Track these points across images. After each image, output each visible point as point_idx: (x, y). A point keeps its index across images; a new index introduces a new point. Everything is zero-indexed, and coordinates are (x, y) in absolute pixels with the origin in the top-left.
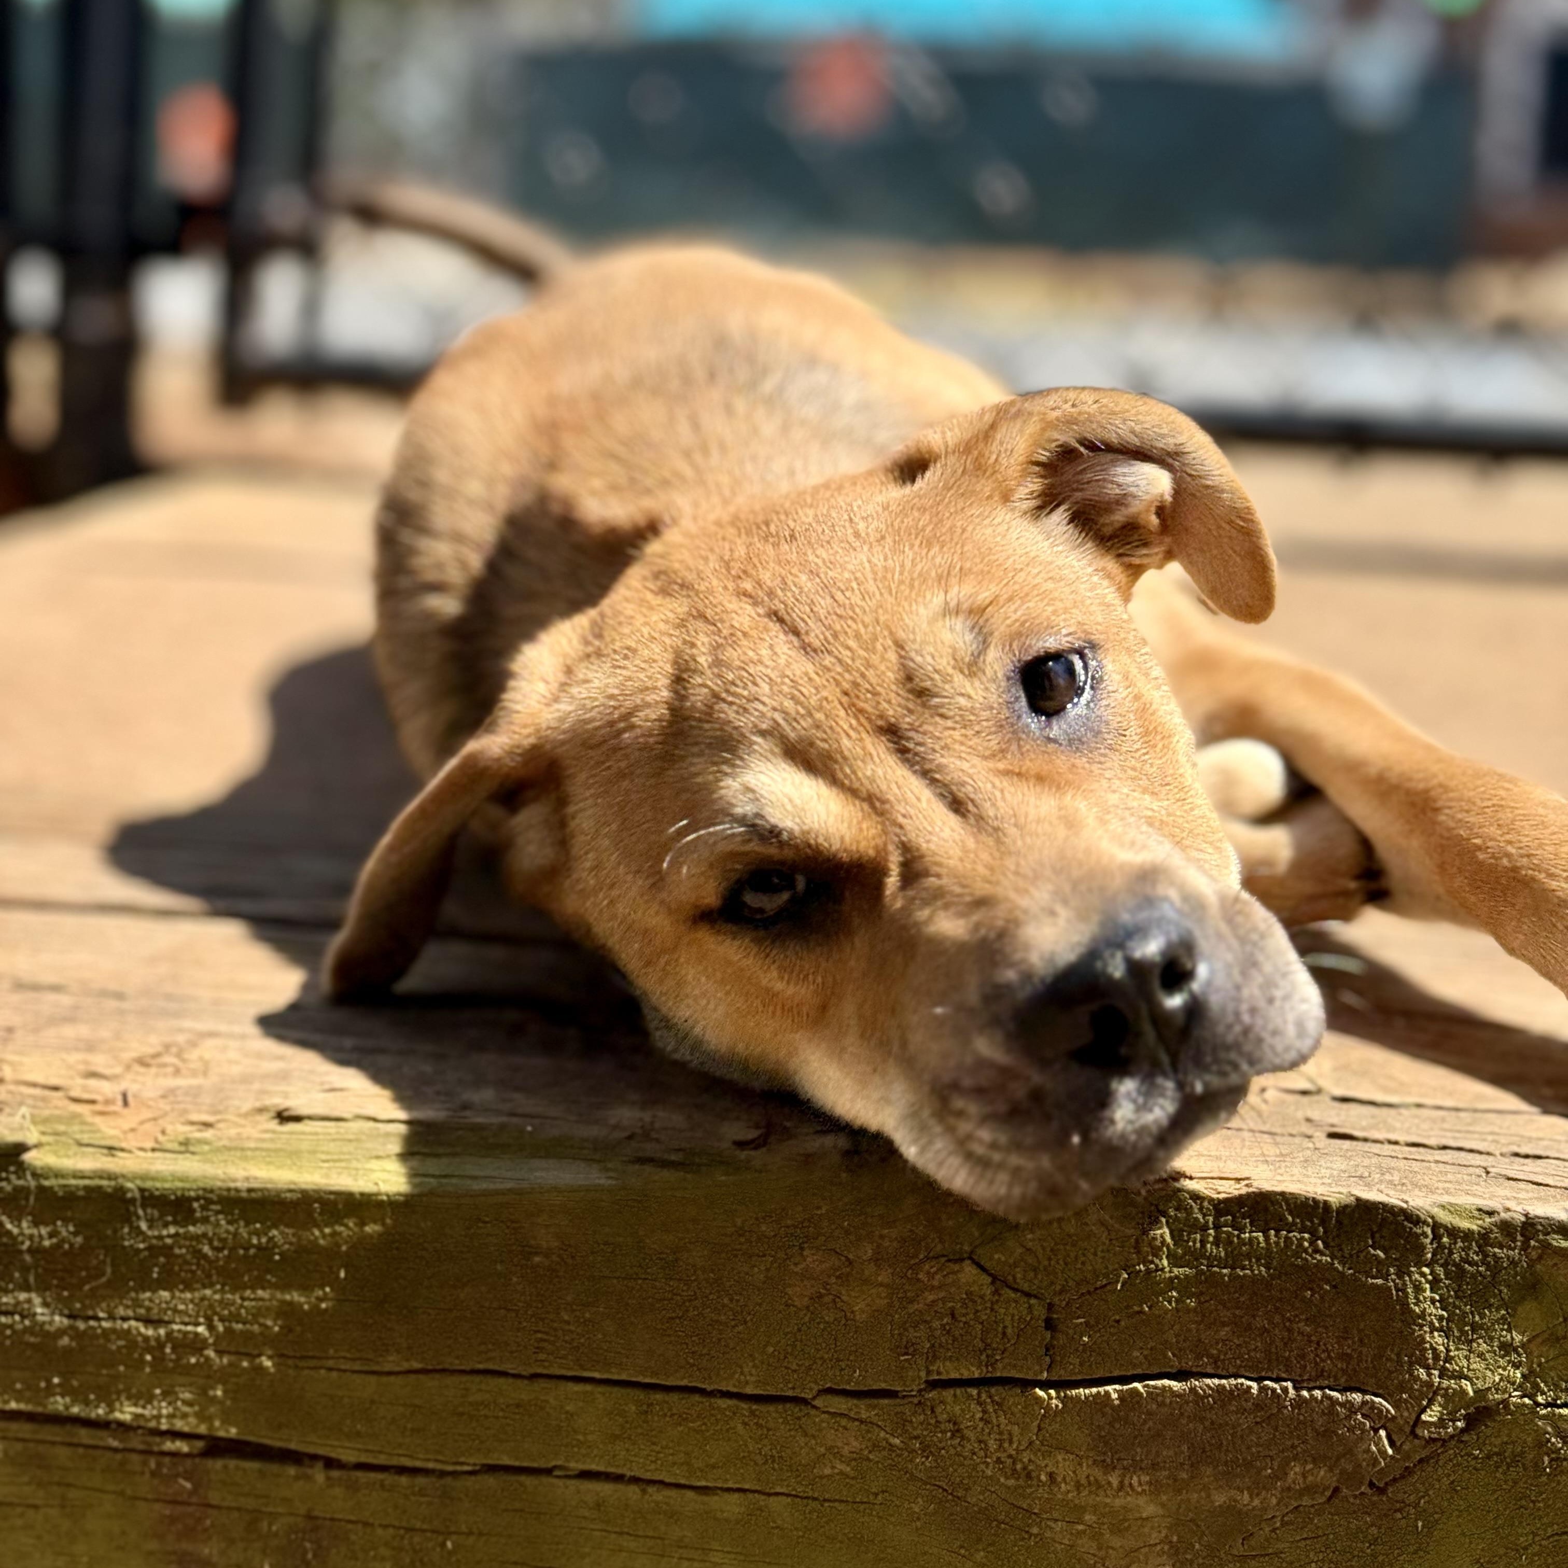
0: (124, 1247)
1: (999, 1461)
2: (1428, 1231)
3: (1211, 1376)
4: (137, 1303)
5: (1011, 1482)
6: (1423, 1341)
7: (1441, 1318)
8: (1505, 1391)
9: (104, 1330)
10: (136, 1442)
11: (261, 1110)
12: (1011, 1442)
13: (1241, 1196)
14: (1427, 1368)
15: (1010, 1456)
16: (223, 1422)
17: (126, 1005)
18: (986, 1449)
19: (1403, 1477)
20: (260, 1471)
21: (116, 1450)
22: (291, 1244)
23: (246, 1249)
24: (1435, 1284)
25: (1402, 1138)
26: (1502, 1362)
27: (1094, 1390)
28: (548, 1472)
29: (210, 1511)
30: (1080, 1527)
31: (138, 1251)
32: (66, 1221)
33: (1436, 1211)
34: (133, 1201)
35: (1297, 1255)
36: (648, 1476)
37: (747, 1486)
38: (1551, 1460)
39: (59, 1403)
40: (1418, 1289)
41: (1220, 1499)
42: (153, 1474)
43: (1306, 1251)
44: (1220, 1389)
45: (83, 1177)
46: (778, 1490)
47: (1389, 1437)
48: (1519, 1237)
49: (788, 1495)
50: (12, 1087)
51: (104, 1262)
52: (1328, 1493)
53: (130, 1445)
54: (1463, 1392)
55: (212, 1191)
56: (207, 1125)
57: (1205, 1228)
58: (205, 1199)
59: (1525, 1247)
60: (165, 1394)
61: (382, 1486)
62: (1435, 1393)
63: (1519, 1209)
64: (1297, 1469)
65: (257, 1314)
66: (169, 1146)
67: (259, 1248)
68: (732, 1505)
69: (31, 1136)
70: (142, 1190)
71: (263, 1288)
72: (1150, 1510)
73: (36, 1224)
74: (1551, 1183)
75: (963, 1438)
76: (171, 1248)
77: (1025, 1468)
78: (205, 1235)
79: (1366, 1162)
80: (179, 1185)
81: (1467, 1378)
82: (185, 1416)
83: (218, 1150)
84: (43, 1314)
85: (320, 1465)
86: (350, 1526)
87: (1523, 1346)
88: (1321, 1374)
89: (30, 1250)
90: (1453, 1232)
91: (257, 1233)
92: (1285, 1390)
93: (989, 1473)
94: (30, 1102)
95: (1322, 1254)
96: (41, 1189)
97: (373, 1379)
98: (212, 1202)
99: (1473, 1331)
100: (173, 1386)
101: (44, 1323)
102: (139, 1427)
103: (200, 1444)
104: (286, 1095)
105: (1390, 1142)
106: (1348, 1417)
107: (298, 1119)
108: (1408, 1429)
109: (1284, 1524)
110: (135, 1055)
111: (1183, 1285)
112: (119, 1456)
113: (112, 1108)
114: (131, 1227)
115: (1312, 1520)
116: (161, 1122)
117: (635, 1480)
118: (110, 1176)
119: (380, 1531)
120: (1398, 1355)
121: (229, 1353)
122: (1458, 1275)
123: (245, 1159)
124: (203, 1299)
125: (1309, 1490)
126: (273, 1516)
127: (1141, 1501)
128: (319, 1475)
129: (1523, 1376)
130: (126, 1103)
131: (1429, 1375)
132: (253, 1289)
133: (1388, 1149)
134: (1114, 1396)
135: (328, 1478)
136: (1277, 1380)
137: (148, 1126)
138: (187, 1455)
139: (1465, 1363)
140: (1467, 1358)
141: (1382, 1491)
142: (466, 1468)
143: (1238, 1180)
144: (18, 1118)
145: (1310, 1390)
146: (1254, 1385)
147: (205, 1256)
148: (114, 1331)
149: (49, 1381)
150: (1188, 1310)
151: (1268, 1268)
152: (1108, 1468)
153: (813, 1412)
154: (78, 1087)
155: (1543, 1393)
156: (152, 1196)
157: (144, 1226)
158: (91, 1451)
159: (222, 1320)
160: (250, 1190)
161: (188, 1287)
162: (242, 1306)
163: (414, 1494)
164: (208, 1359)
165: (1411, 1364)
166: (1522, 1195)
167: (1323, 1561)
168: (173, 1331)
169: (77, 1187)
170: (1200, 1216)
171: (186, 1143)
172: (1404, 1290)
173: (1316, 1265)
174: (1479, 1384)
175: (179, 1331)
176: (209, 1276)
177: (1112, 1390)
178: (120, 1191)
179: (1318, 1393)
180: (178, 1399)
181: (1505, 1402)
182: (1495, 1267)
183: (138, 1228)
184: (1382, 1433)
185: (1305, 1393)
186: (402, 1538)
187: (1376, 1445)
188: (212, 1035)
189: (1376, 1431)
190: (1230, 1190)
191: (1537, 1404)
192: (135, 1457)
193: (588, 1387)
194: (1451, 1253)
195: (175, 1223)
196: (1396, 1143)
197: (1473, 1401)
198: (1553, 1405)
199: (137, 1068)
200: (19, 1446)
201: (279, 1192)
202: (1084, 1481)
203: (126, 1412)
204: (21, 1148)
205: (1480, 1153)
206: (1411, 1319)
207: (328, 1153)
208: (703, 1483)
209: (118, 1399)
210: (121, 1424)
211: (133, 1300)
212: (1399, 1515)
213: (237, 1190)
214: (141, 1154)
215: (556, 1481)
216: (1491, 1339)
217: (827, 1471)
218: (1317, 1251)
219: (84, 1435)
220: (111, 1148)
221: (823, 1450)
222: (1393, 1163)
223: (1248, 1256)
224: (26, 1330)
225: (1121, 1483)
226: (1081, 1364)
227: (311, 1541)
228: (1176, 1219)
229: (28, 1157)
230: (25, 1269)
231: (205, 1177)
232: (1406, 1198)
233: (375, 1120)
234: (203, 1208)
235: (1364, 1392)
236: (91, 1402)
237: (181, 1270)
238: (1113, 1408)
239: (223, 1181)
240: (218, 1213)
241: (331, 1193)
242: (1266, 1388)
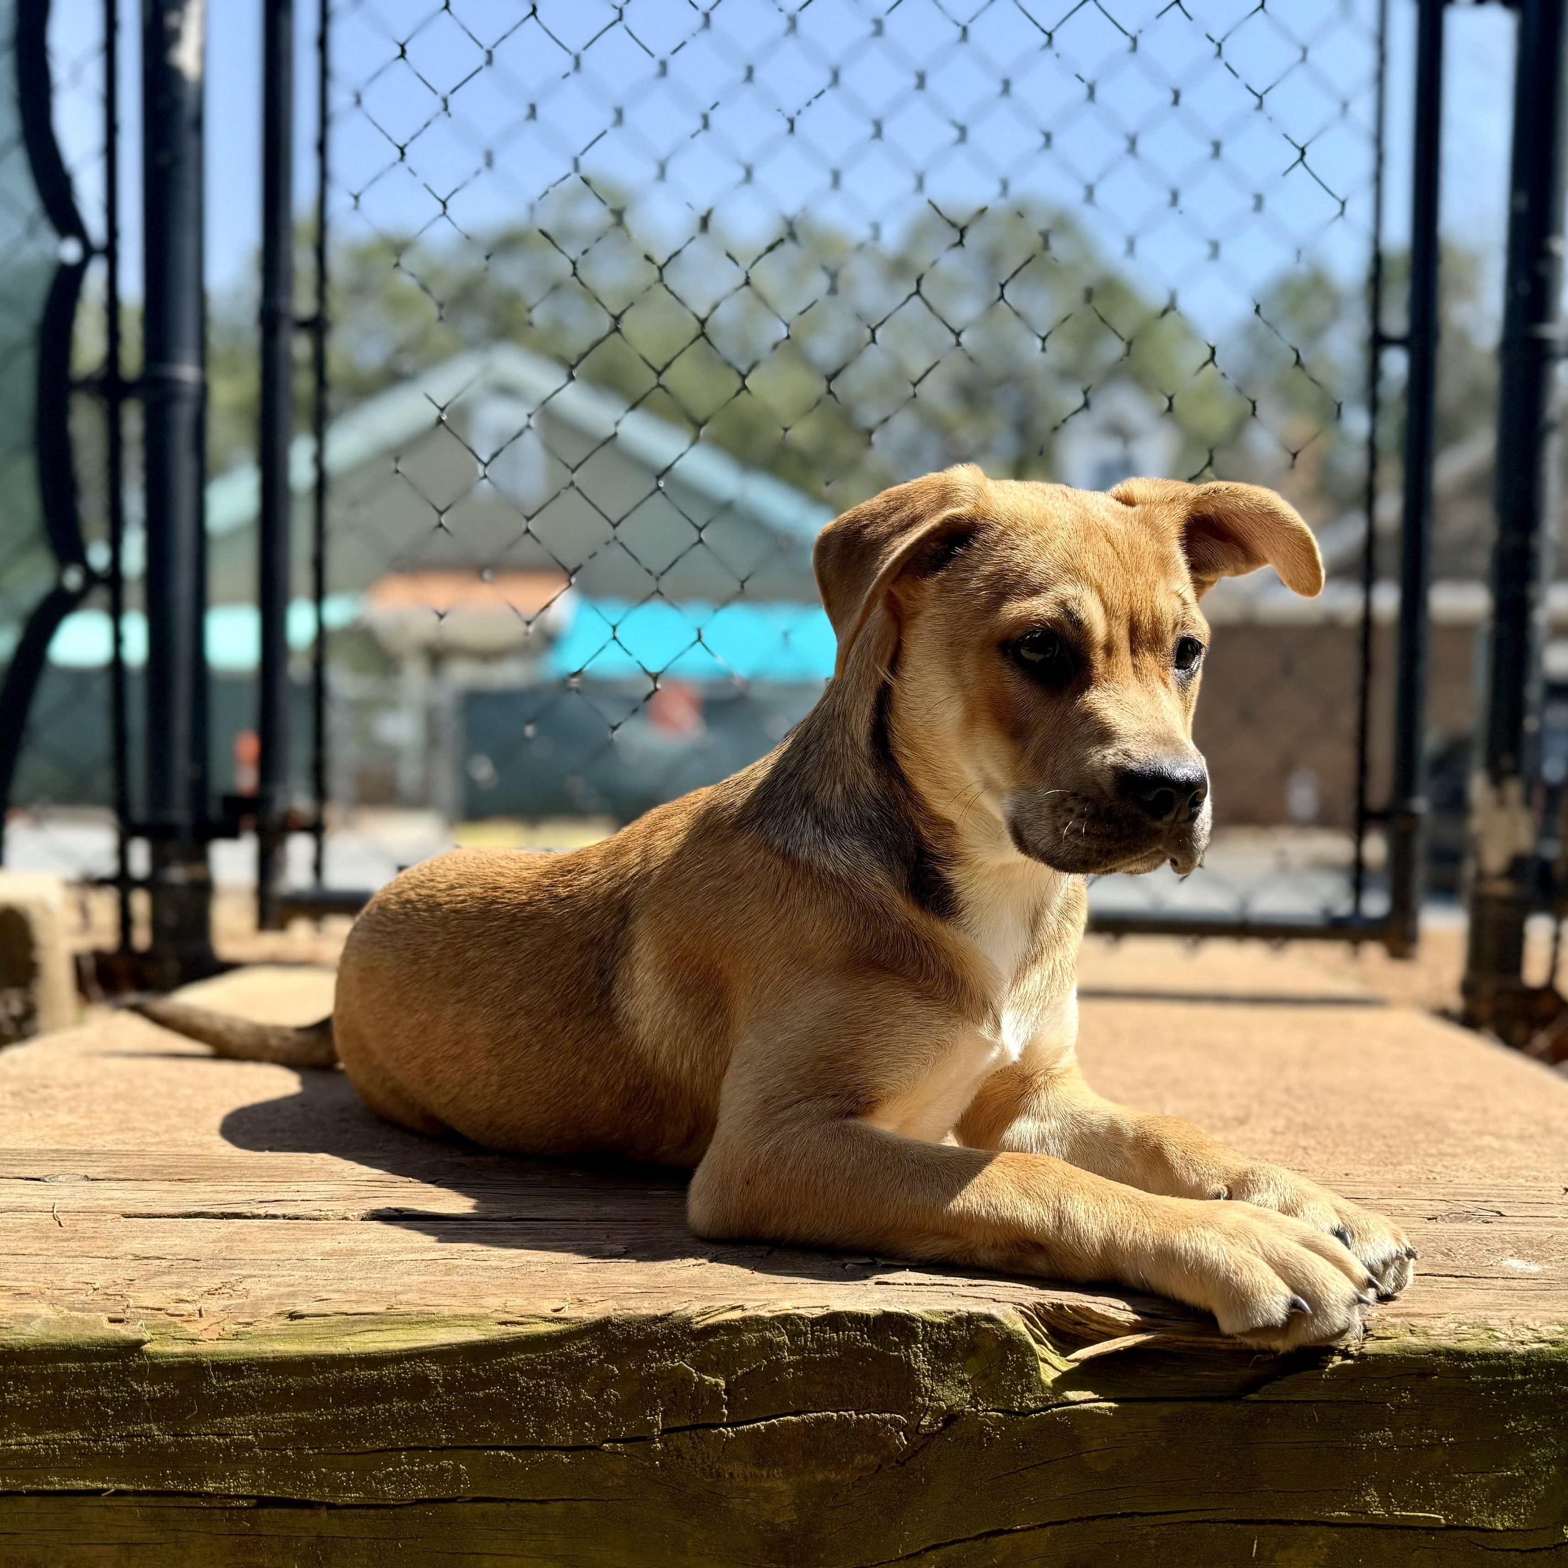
0: (203, 1394)
1: (703, 1469)
2: (920, 1324)
3: (812, 1412)
4: (213, 1425)
5: (709, 1480)
6: (920, 1383)
7: (928, 1370)
8: (962, 1405)
9: (194, 1442)
10: (217, 1503)
11: (280, 1314)
12: (708, 1458)
13: (824, 1315)
14: (922, 1397)
15: (708, 1466)
16: (266, 1488)
17: (199, 1264)
18: (696, 1463)
19: (913, 1456)
20: (289, 1514)
21: (205, 1508)
22: (300, 1385)
23: (274, 1391)
24: (924, 1353)
25: (912, 1282)
26: (960, 1391)
27: (751, 1426)
28: (453, 1500)
29: (262, 1538)
30: (748, 1500)
31: (212, 1396)
32: (168, 1382)
33: (923, 1314)
34: (208, 1367)
35: (854, 1343)
36: (510, 1497)
37: (565, 1497)
38: (987, 1440)
39: (170, 1485)
40: (916, 1356)
41: (820, 1477)
42: (227, 1520)
43: (858, 1341)
44: (817, 1418)
45: (177, 1357)
46: (584, 1497)
47: (905, 1435)
48: (965, 1324)
49: (589, 1500)
50: (133, 1310)
51: (192, 1403)
52: (876, 1468)
53: (213, 1505)
54: (941, 1407)
55: (252, 1360)
56: (249, 1324)
57: (806, 1333)
58: (249, 1364)
59: (968, 1329)
60: (231, 1475)
61: (360, 1516)
62: (927, 1410)
63: (965, 1310)
64: (859, 1457)
65: (283, 1426)
66: (227, 1337)
67: (281, 1389)
68: (557, 1509)
69: (147, 1336)
70: (212, 1361)
71: (286, 1412)
72: (784, 1487)
73: (151, 1385)
74: (983, 1296)
75: (682, 1458)
76: (231, 1393)
77: (717, 1472)
78: (250, 1384)
79: (892, 1294)
80: (231, 1357)
81: (942, 1400)
82: (243, 1486)
83: (255, 1337)
84: (158, 1435)
85: (324, 1508)
86: (343, 1540)
87: (970, 1381)
88: (869, 1406)
89: (148, 1400)
90: (932, 1324)
91: (280, 1381)
92: (851, 1416)
93: (698, 1476)
94: (144, 1317)
95: (867, 1342)
96: (154, 1365)
97: (351, 1457)
98: (254, 1366)
99: (945, 1375)
100: (236, 1470)
101: (159, 1440)
102: (218, 1494)
103: (254, 1501)
104: (294, 1304)
105: (906, 1284)
106: (883, 1427)
107: (302, 1317)
108: (914, 1430)
109: (853, 1487)
110: (206, 1289)
111: (795, 1365)
112: (207, 1511)
113: (193, 1318)
114: (207, 1383)
115: (868, 1484)
116: (221, 1324)
117: (503, 1500)
118: (194, 1355)
119: (360, 1541)
120: (907, 1391)
121: (268, 1449)
122: (935, 1347)
123: (272, 1340)
124: (250, 1420)
125: (865, 1468)
126: (298, 1538)
127: (779, 1483)
128: (323, 1513)
129: (971, 1397)
130: (201, 1315)
131: (923, 1400)
132: (280, 1413)
133: (904, 1287)
134: (762, 1428)
135: (329, 1514)
136: (846, 1411)
137: (214, 1327)
138: (246, 1508)
139: (941, 1392)
140: (942, 1390)
141: (903, 1464)
142: (407, 1502)
143: (822, 1307)
144: (138, 1326)
145: (863, 1414)
146: (835, 1415)
147: (251, 1397)
148: (200, 1441)
149: (164, 1473)
150: (799, 1377)
151: (839, 1351)
152: (761, 1466)
153: (601, 1453)
154: (172, 1308)
155: (981, 1405)
156: (218, 1364)
157: (214, 1381)
158: (191, 1510)
159: (263, 1432)
160: (274, 1358)
161: (242, 1414)
162: (273, 1422)
163: (378, 1519)
164: (255, 1453)
165: (914, 1395)
166: (968, 1303)
167: (874, 1504)
168: (234, 1439)
169: (174, 1362)
170: (803, 1328)
171: (237, 1334)
172: (909, 1357)
173: (864, 1348)
174: (949, 1403)
175: (238, 1439)
176: (253, 1407)
177: (761, 1425)
178: (200, 1363)
179: (867, 1415)
180: (239, 1477)
181: (963, 1411)
182: (954, 1341)
183: (211, 1383)
184: (901, 1433)
185: (861, 1416)
186: (373, 1544)
187: (899, 1440)
188: (251, 1276)
189: (898, 1432)
190: (818, 1312)
191: (979, 1411)
192: (217, 1512)
193: (474, 1452)
194: (931, 1335)
195: (232, 1379)
196: (910, 1284)
197: (945, 1412)
198: (986, 1410)
199: (206, 1295)
200: (149, 1510)
201: (291, 1358)
202: (748, 1475)
203: (210, 1487)
204: (141, 1342)
205: (952, 1286)
206: (912, 1371)
207: (319, 1334)
208: (542, 1498)
209: (205, 1480)
210: (208, 1494)
211: (209, 1423)
212: (912, 1477)
213: (267, 1358)
214: (211, 1342)
215: (458, 1505)
216: (954, 1378)
217: (610, 1484)
218: (864, 1340)
219: (187, 1501)
220: (192, 1340)
221: (606, 1473)
222: (905, 1293)
223: (829, 1346)
224: (149, 1445)
225: (768, 1474)
226: (744, 1412)
227: (321, 1551)
228: (791, 1330)
229: (146, 1347)
230: (147, 1411)
231: (248, 1352)
232: (908, 1308)
233: (347, 1314)
234: (248, 1370)
235: (891, 1413)
236: (189, 1482)
237: (237, 1405)
238: (762, 1433)
239: (259, 1354)
240: (256, 1371)
241: (321, 1356)
242: (841, 1415)
